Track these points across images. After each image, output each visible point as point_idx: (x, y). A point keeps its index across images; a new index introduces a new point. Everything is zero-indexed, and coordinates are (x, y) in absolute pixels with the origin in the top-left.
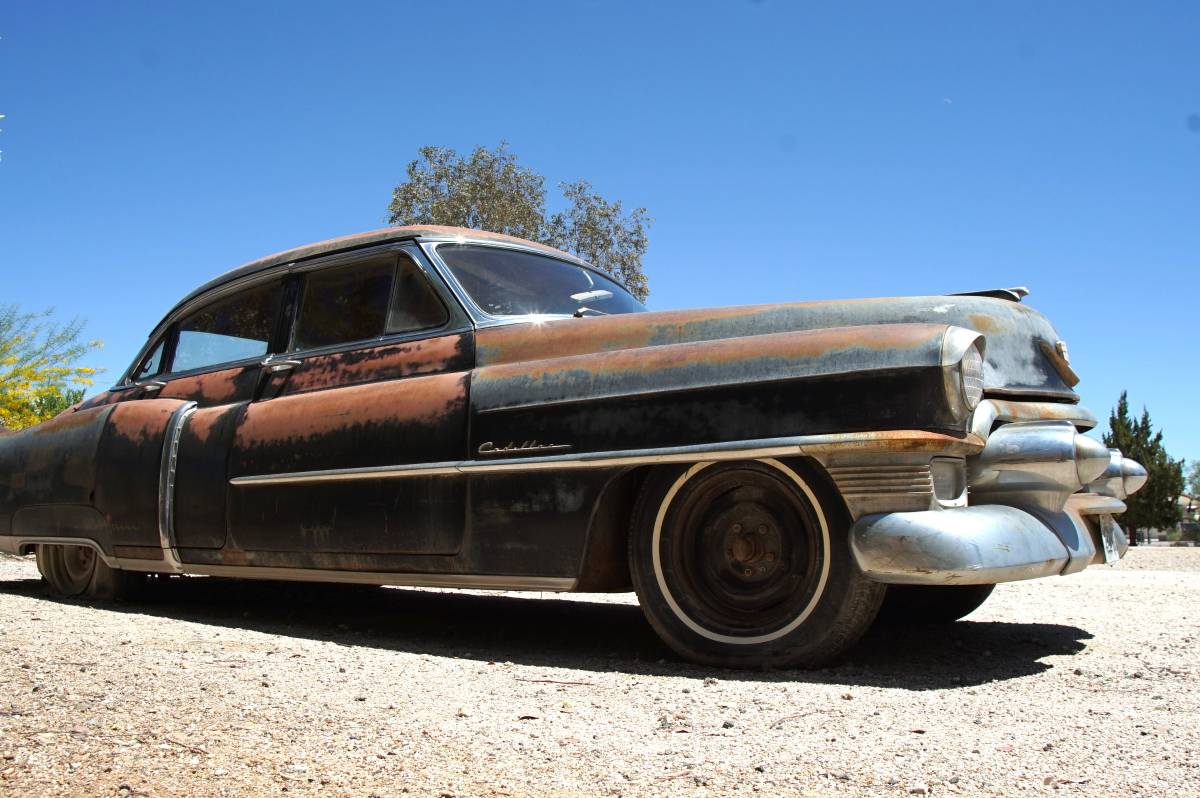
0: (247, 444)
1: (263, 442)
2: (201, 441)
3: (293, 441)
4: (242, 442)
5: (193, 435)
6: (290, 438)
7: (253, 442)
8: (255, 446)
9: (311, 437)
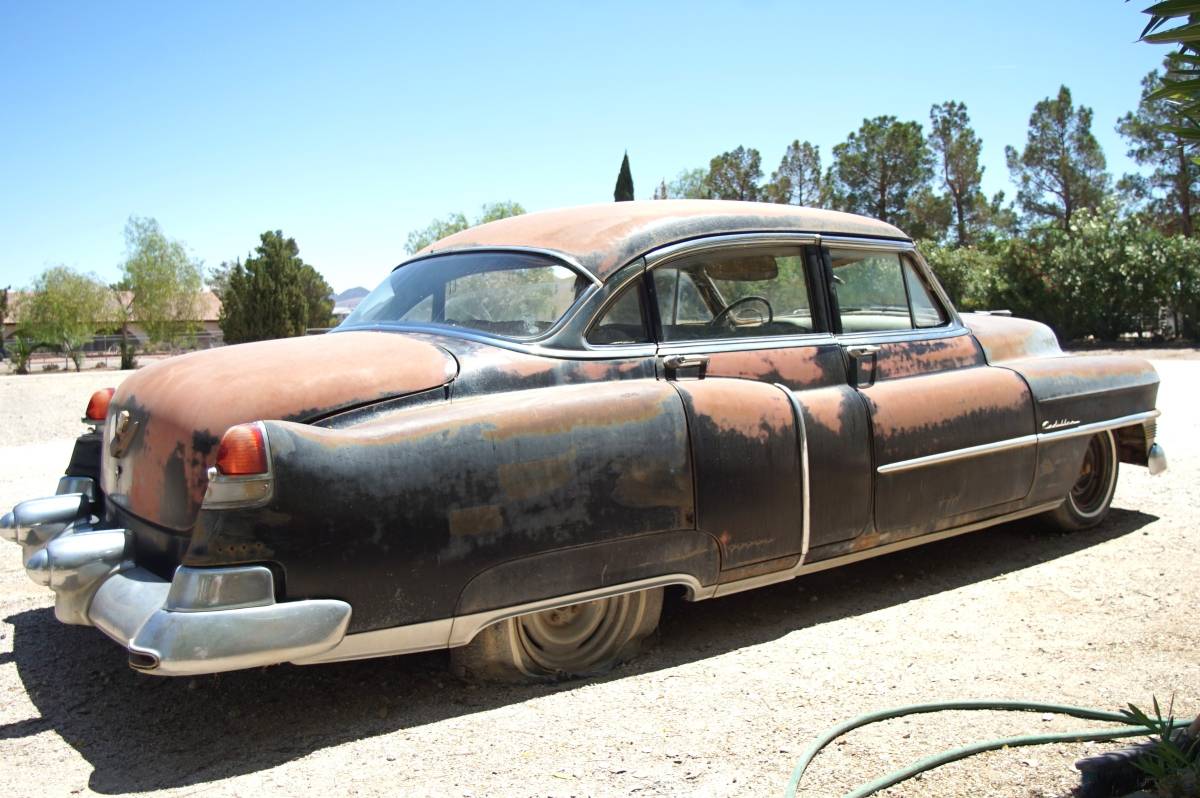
0: (888, 433)
1: (903, 429)
2: (833, 432)
3: (930, 427)
4: (883, 431)
5: (820, 426)
6: (926, 425)
7: (894, 430)
8: (896, 434)
9: (943, 422)
